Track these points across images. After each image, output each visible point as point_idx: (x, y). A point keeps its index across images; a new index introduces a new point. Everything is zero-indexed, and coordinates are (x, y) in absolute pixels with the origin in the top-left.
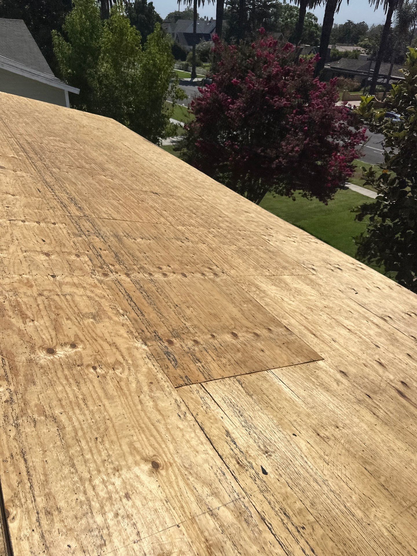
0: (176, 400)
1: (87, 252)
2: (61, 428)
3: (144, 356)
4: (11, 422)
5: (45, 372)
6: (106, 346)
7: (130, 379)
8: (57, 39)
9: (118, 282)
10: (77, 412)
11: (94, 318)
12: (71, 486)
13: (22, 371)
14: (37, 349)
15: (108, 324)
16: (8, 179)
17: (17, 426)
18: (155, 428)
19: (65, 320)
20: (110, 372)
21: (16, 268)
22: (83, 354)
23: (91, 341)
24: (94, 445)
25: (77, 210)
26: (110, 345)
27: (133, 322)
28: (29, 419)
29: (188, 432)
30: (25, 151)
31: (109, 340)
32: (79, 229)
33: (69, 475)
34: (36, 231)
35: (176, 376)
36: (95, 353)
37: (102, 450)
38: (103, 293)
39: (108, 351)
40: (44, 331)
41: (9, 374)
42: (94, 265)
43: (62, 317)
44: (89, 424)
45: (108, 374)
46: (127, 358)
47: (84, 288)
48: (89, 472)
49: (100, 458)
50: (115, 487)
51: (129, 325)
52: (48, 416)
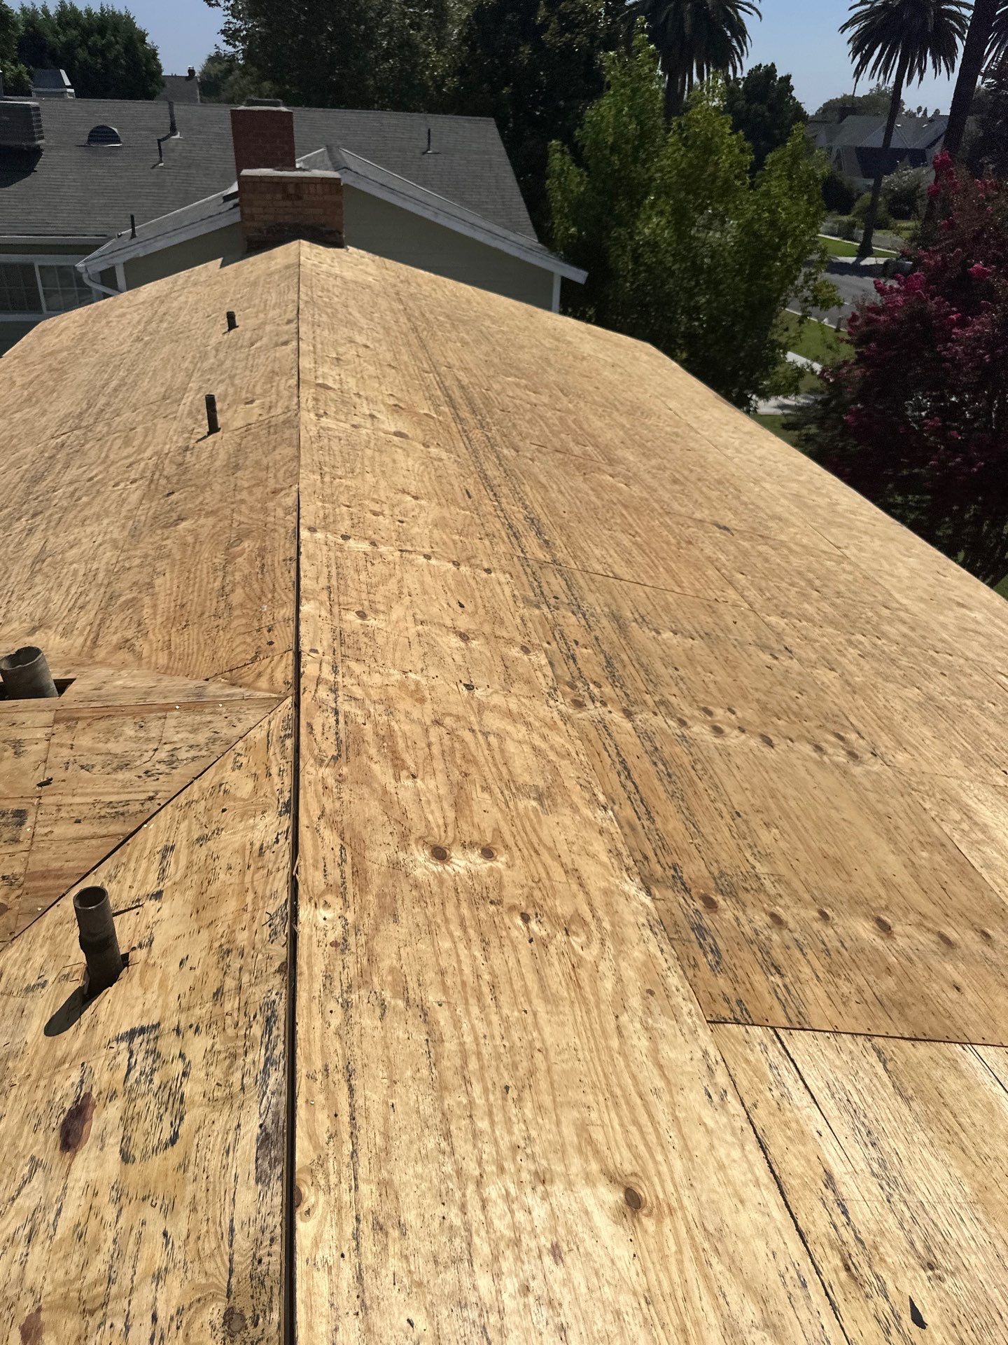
0: (705, 1053)
1: (545, 645)
2: (434, 1039)
3: (642, 920)
4: (337, 992)
5: (420, 900)
6: (558, 873)
7: (603, 967)
8: (558, 159)
9: (603, 726)
10: (475, 1010)
11: (539, 799)
12: (436, 1181)
13: (376, 882)
14: (412, 842)
15: (568, 821)
16: (410, 462)
17: (346, 1005)
18: (646, 1105)
19: (479, 789)
20: (559, 936)
21: (398, 654)
22: (505, 879)
23: (525, 852)
24: (500, 1102)
25: (540, 547)
26: (566, 872)
27: (627, 830)
28: (373, 999)
29: (727, 1142)
30: (452, 403)
31: (566, 859)
32: (538, 591)
33: (435, 1154)
34: (450, 581)
35: (715, 992)
36: (530, 883)
37: (514, 1119)
38: (567, 746)
39: (560, 887)
40: (434, 806)
41: (349, 885)
42: (557, 678)
43: (473, 782)
44: (495, 1047)
45: (554, 941)
46: (600, 913)
47: (528, 724)
48: (480, 1163)
49: (507, 1138)
50: (532, 1221)
51: (615, 836)
52: (411, 1002)
